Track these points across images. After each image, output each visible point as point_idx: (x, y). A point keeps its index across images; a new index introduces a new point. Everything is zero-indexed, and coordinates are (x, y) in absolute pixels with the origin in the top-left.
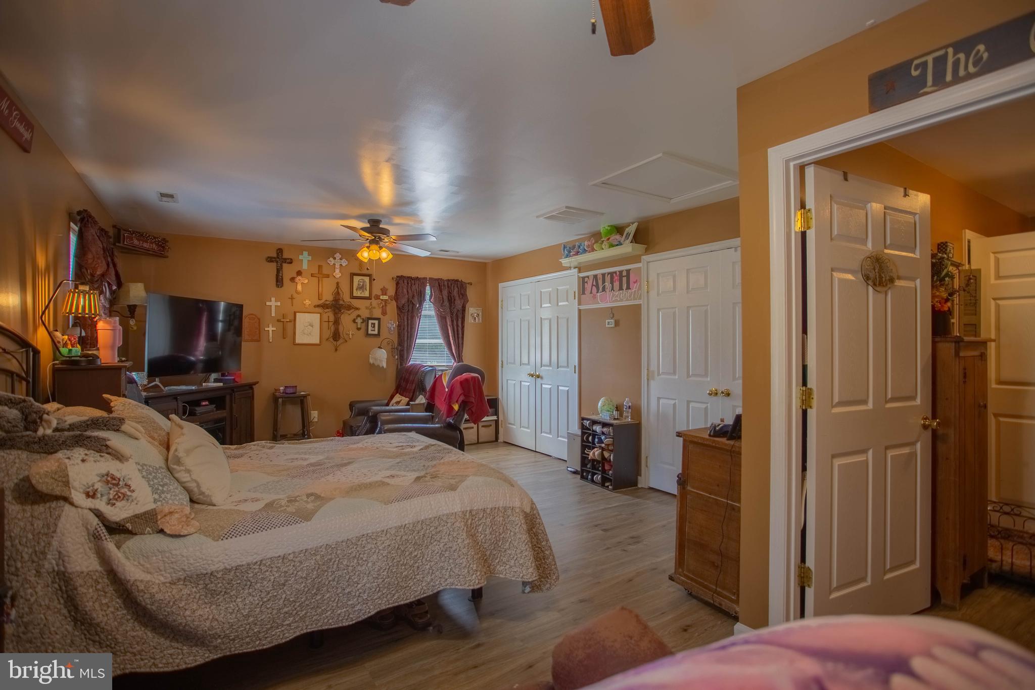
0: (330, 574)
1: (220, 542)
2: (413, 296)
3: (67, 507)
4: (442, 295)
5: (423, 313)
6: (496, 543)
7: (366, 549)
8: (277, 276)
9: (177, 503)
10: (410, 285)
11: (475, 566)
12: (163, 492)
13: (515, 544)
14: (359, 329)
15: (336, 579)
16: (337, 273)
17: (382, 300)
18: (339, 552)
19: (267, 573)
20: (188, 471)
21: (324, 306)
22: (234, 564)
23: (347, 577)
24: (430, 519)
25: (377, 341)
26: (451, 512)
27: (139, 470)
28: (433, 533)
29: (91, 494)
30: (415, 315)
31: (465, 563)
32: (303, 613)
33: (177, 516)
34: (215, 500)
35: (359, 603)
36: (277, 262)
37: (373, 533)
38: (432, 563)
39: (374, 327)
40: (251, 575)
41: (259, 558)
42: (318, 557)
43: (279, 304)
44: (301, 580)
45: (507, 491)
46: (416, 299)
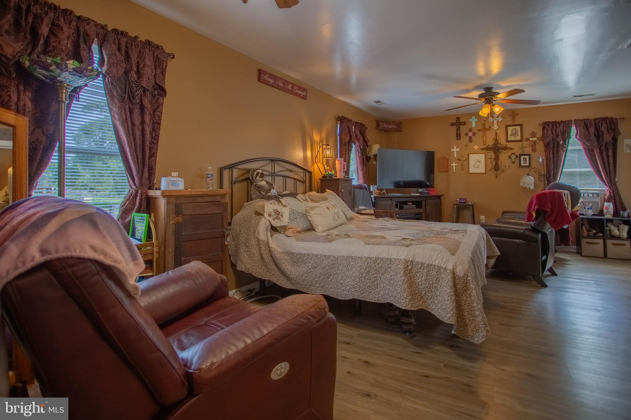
0: (334, 270)
1: (298, 242)
2: (557, 136)
3: (263, 218)
4: (589, 132)
5: (570, 148)
6: (429, 288)
7: (351, 264)
8: (457, 133)
9: (296, 225)
10: (555, 127)
11: (405, 295)
12: (293, 220)
13: (443, 294)
14: (514, 163)
15: (337, 274)
16: (495, 127)
17: (532, 141)
18: (339, 261)
19: (310, 260)
20: (310, 216)
21: (488, 149)
22: (300, 252)
23: (342, 275)
24: (386, 258)
25: (527, 170)
26: (398, 258)
27: (290, 211)
28: (386, 267)
29: (269, 215)
30: (560, 150)
31: (399, 291)
32: (323, 284)
33: (293, 229)
34: (316, 229)
35: (345, 290)
36: (456, 125)
37: (355, 257)
38: (385, 285)
39: (526, 160)
40: (305, 259)
41: (308, 253)
42: (330, 260)
43: (458, 150)
44: (322, 269)
45: (445, 257)
46: (560, 137)
